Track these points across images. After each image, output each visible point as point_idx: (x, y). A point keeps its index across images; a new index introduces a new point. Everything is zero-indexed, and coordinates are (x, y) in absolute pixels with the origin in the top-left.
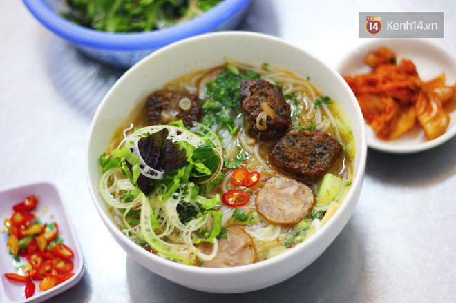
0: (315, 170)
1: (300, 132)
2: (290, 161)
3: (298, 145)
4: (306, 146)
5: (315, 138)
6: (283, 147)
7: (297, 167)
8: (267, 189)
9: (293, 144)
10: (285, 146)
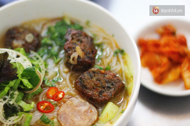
0: (102, 98)
1: (98, 70)
2: (87, 88)
3: (94, 79)
4: (100, 80)
5: (107, 76)
6: (84, 78)
7: (90, 94)
8: (67, 105)
9: (92, 78)
10: (86, 78)
